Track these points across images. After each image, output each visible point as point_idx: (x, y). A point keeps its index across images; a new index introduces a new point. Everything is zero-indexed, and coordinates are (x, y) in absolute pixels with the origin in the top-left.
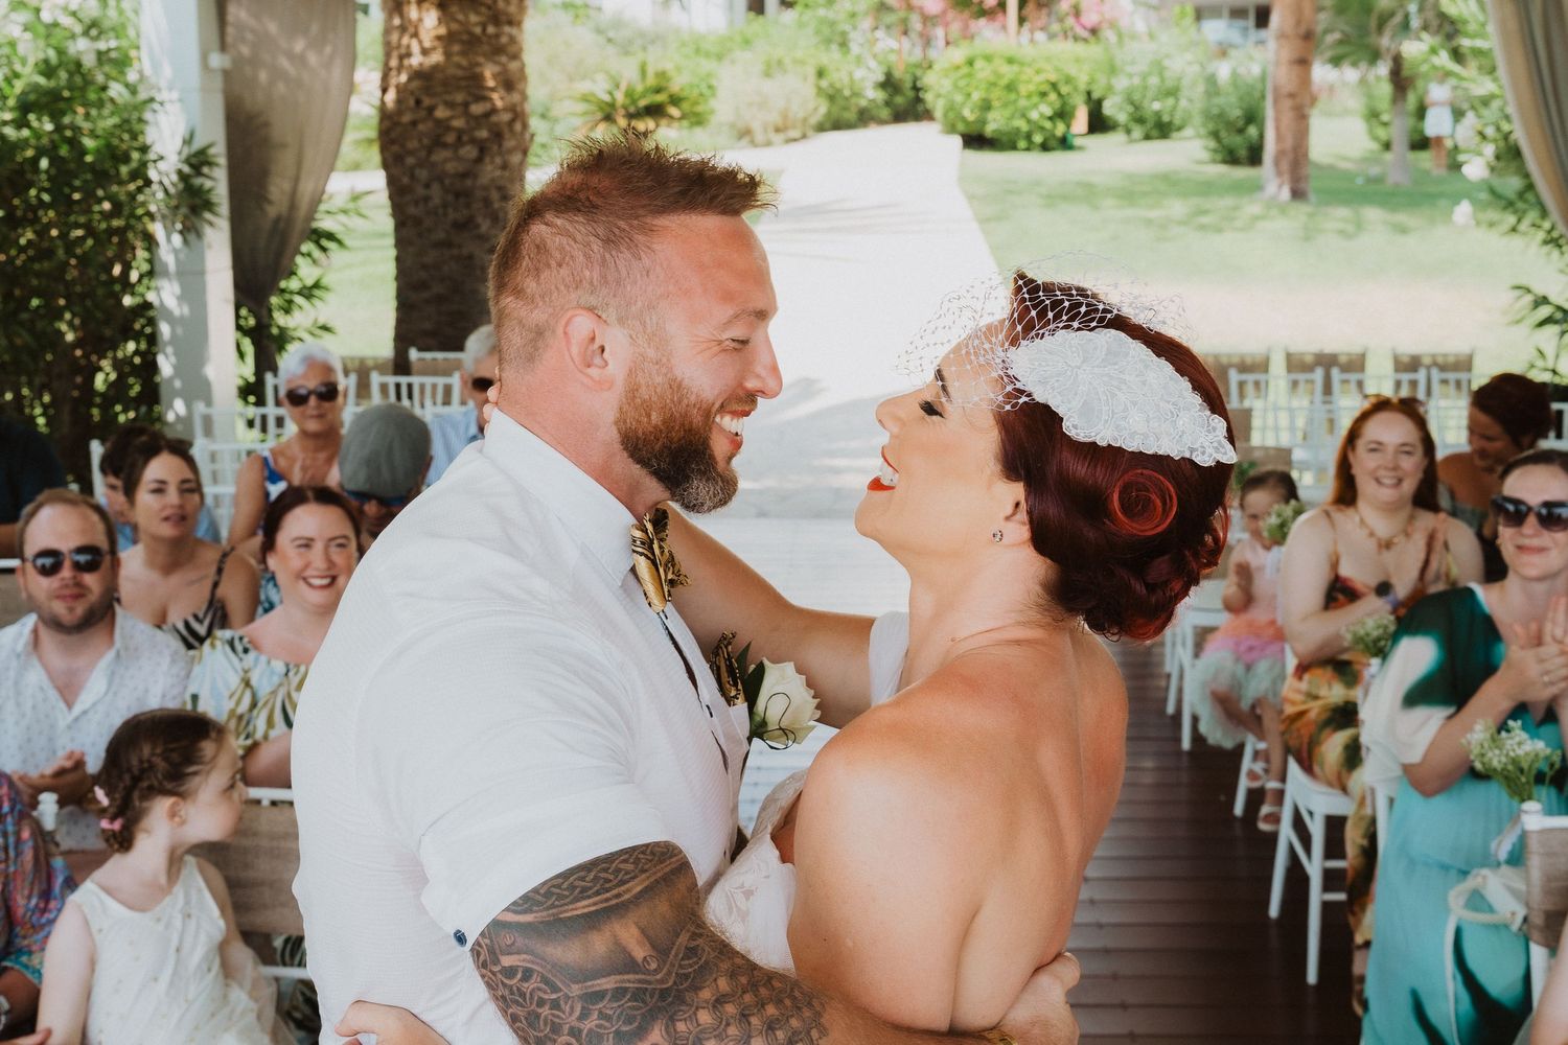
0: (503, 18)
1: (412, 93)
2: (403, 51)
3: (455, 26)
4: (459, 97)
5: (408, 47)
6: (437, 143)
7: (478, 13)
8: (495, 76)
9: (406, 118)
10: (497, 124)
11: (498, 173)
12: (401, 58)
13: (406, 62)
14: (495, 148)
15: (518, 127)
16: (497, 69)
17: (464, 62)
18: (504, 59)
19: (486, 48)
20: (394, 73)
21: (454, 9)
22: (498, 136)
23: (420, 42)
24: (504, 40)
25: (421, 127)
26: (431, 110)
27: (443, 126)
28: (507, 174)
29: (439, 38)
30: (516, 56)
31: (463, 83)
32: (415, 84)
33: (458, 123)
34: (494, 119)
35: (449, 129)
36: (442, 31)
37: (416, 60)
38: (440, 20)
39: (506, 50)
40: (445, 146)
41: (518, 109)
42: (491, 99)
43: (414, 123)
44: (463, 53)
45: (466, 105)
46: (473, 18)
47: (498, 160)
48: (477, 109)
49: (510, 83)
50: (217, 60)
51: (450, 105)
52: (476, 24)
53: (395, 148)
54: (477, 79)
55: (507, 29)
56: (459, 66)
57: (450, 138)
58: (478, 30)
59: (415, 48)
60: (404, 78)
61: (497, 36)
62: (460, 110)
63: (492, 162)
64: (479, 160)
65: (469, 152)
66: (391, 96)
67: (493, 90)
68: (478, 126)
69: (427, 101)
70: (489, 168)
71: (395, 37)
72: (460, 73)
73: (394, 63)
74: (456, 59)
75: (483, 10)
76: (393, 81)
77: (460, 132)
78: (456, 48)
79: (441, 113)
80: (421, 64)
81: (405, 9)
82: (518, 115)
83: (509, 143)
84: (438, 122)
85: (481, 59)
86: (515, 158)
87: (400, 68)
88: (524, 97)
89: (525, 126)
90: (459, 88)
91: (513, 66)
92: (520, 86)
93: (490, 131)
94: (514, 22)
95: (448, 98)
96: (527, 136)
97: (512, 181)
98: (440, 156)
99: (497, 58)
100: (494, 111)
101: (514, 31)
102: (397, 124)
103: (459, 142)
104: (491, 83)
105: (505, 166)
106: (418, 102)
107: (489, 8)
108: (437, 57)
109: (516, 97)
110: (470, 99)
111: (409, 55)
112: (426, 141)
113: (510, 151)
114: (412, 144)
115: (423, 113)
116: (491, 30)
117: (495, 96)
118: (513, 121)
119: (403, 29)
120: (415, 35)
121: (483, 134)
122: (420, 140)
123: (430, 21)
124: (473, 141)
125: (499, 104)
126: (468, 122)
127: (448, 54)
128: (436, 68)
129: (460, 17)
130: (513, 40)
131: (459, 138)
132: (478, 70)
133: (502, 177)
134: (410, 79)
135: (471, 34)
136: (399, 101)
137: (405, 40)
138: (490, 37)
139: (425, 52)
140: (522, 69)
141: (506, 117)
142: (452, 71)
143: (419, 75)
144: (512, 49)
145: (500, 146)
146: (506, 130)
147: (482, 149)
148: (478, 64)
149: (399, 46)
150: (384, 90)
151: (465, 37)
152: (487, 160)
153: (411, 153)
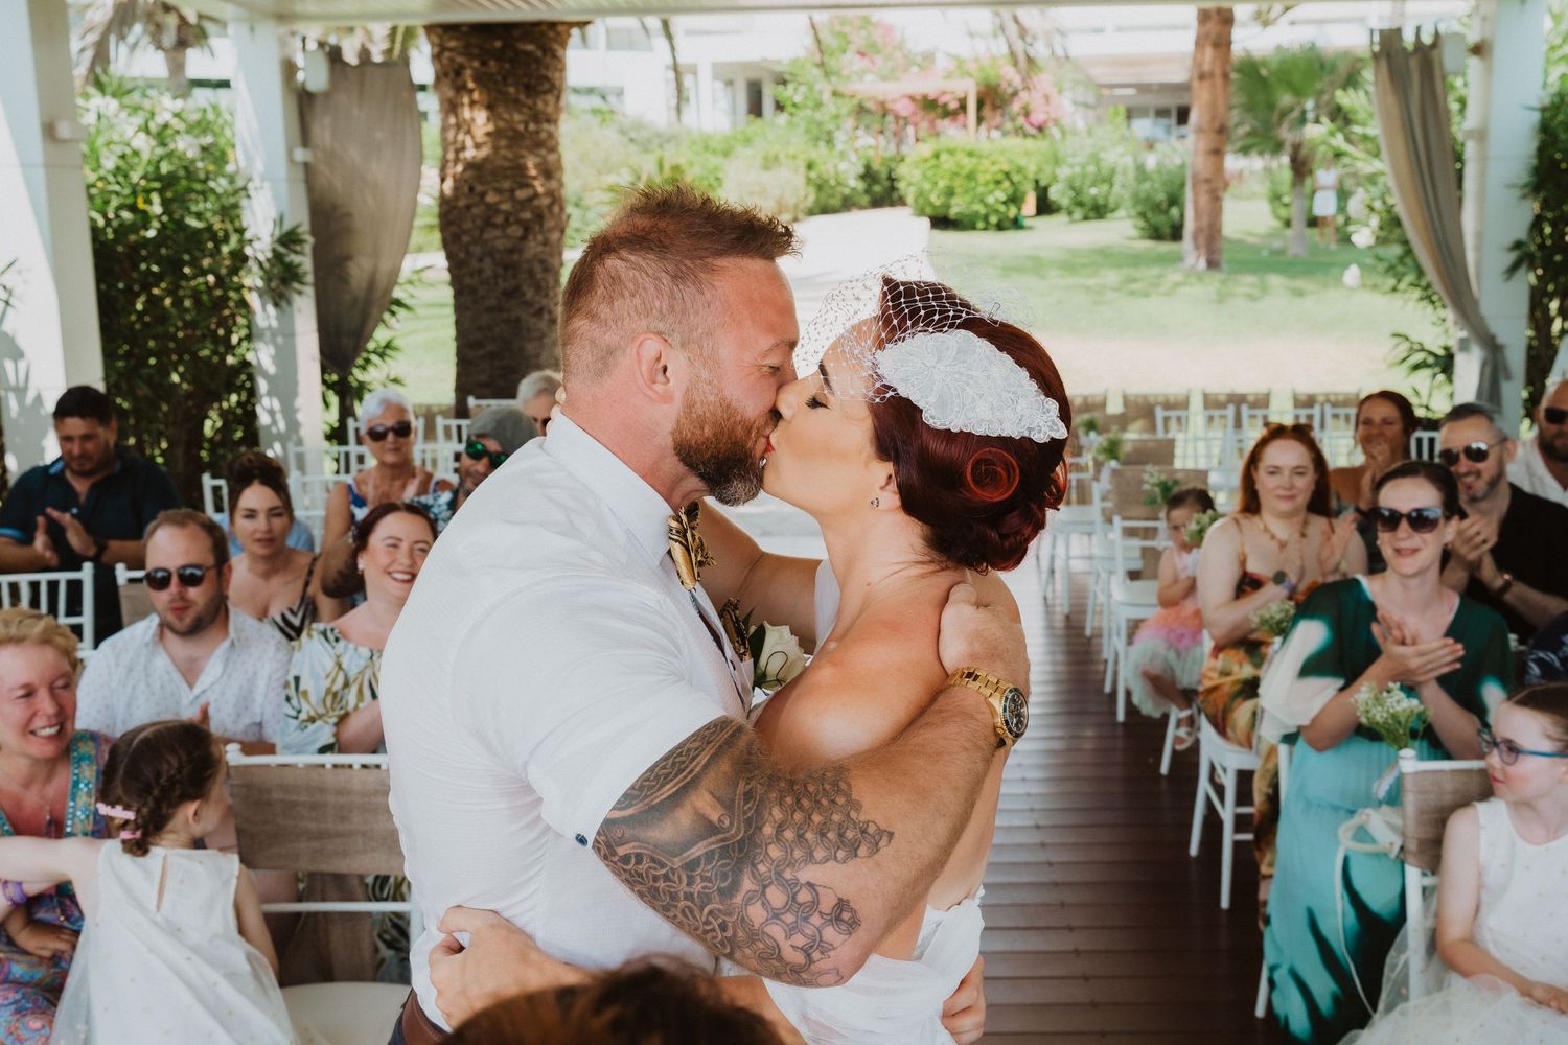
0: (542, 117)
1: (466, 181)
2: (458, 146)
3: (501, 124)
4: (506, 185)
5: (464, 142)
6: (488, 223)
7: (521, 113)
8: (537, 166)
9: (462, 203)
10: (539, 207)
11: (540, 249)
12: (457, 151)
13: (462, 155)
14: (537, 227)
15: (556, 209)
16: (538, 160)
17: (510, 155)
18: (543, 152)
19: (527, 142)
20: (451, 164)
21: (501, 109)
22: (539, 217)
23: (473, 137)
24: (543, 135)
25: (475, 210)
26: (483, 195)
27: (493, 209)
28: (547, 249)
29: (488, 134)
30: (553, 150)
31: (509, 173)
32: (469, 174)
33: (506, 207)
34: (536, 202)
35: (498, 211)
36: (491, 128)
37: (470, 153)
38: (489, 119)
39: (545, 144)
40: (495, 226)
41: (556, 194)
42: (533, 186)
43: (468, 207)
44: (508, 147)
45: (512, 191)
46: (517, 117)
47: (540, 238)
48: (521, 194)
49: (549, 172)
50: (300, 155)
51: (499, 191)
52: (520, 122)
53: (453, 229)
54: (520, 170)
55: (546, 126)
56: (505, 158)
57: (499, 219)
58: (521, 127)
59: (469, 143)
60: (459, 168)
61: (538, 132)
62: (507, 195)
63: (535, 239)
64: (524, 238)
65: (515, 231)
66: (448, 186)
67: (534, 178)
68: (523, 209)
69: (479, 188)
70: (532, 244)
71: (451, 134)
72: (506, 164)
73: (451, 156)
74: (503, 152)
75: (525, 110)
76: (450, 171)
77: (507, 215)
78: (503, 143)
79: (491, 198)
80: (474, 157)
81: (459, 110)
82: (556, 199)
83: (549, 223)
84: (489, 206)
85: (524, 152)
86: (555, 236)
87: (457, 160)
88: (561, 184)
89: (562, 209)
90: (505, 177)
91: (551, 157)
92: (558, 175)
93: (533, 212)
94: (552, 120)
95: (496, 185)
96: (564, 217)
97: (552, 255)
98: (491, 234)
99: (537, 151)
100: (536, 195)
101: (551, 128)
102: (454, 208)
103: (507, 222)
104: (533, 172)
105: (546, 243)
106: (472, 189)
107: (530, 108)
108: (485, 152)
109: (553, 184)
110: (515, 186)
111: (463, 149)
112: (478, 222)
113: (550, 230)
114: (468, 225)
115: (476, 198)
116: (532, 127)
117: (537, 183)
118: (550, 206)
119: (458, 127)
120: (469, 132)
121: (527, 215)
122: (474, 221)
123: (480, 121)
124: (519, 222)
125: (540, 190)
126: (514, 206)
127: (496, 148)
128: (486, 160)
129: (506, 116)
130: (551, 136)
131: (507, 220)
132: (521, 161)
133: (542, 252)
134: (465, 170)
135: (516, 131)
136: (456, 189)
137: (460, 137)
138: (531, 133)
139: (477, 146)
140: (559, 160)
141: (546, 201)
142: (499, 162)
143: (471, 166)
144: (551, 144)
145: (541, 225)
146: (545, 211)
147: (527, 228)
148: (523, 156)
149: (455, 142)
150: (443, 180)
151: (510, 133)
152: (531, 237)
153: (466, 232)
